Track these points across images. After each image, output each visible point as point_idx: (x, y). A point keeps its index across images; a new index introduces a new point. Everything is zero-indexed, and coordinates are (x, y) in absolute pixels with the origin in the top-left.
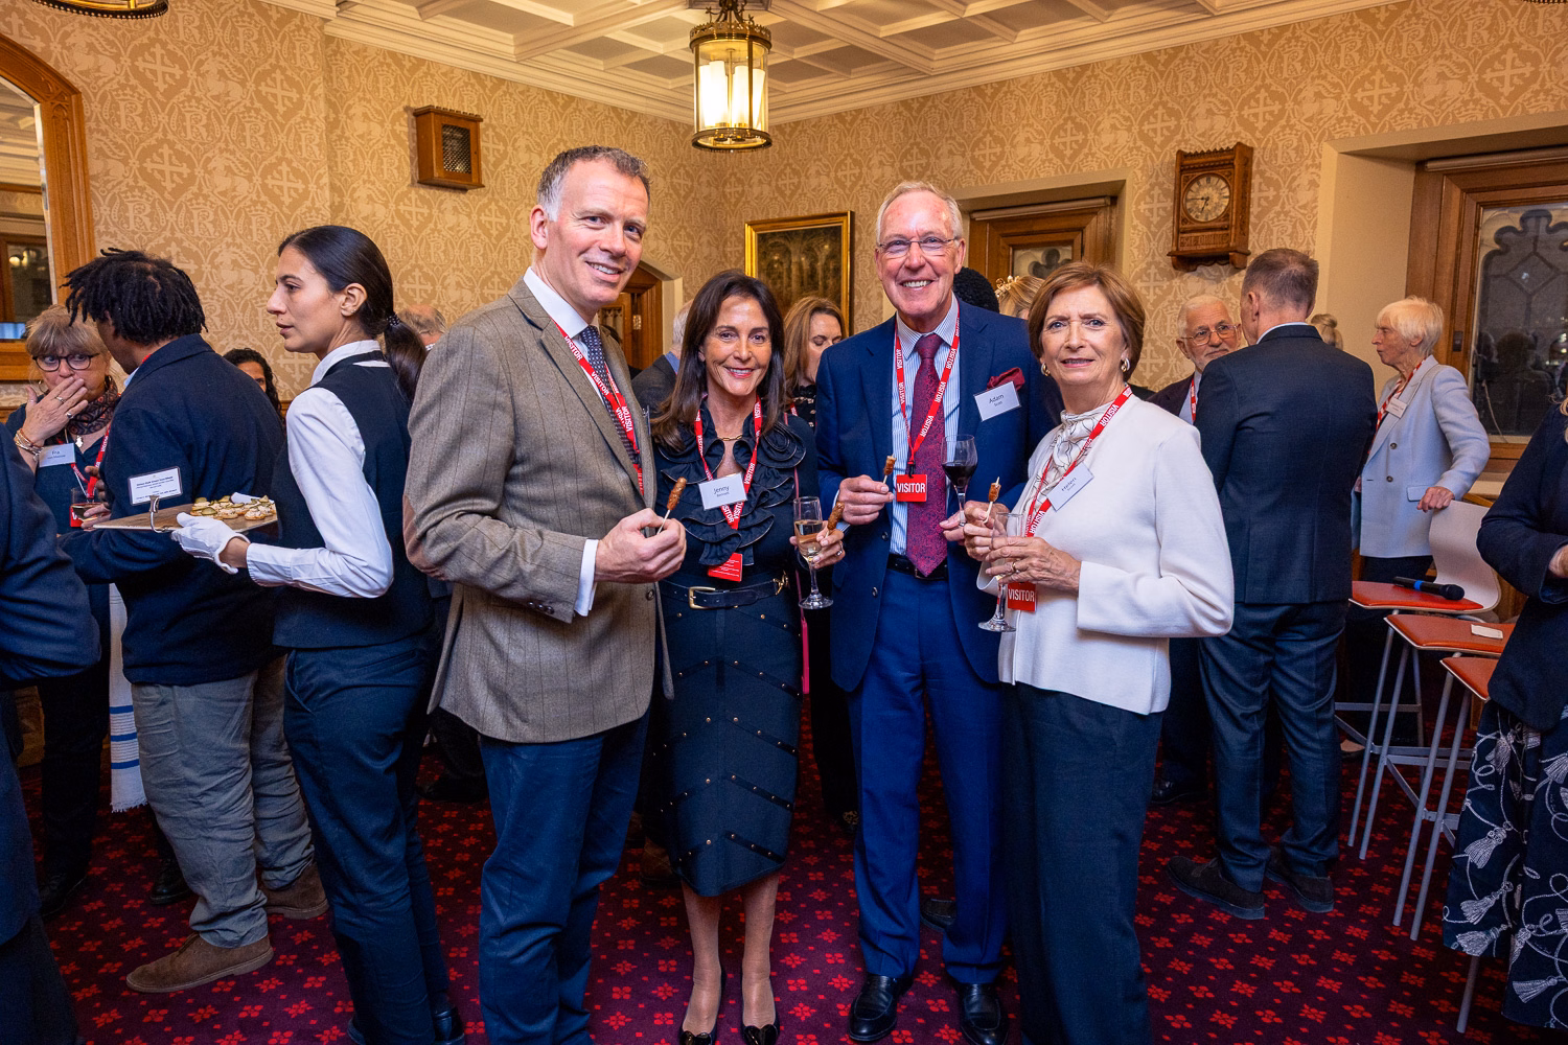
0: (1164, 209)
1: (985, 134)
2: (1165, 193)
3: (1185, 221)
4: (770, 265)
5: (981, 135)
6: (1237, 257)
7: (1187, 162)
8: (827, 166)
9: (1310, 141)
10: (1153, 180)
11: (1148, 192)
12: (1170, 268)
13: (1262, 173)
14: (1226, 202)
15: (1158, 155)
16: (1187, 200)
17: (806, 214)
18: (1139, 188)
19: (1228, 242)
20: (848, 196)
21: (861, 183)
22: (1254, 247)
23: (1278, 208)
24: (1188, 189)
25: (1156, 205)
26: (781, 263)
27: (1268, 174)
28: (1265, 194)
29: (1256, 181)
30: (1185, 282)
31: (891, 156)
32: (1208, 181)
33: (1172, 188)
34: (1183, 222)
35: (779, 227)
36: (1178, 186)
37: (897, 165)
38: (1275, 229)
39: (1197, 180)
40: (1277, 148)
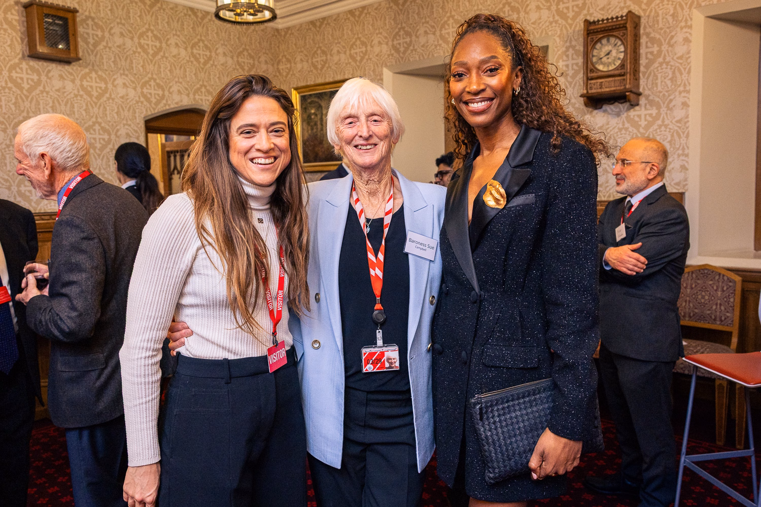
0: (577, 64)
1: (448, 18)
2: (576, 52)
3: (592, 71)
4: (309, 116)
5: (446, 19)
6: (632, 97)
7: (592, 27)
8: (344, 47)
9: (682, 9)
10: (568, 44)
11: (565, 53)
12: (583, 107)
13: (648, 35)
14: (622, 56)
15: (571, 25)
16: (593, 56)
17: (331, 80)
18: (558, 51)
19: (625, 85)
20: (359, 67)
21: (367, 57)
22: (644, 89)
23: (661, 60)
24: (594, 47)
25: (570, 62)
26: (316, 115)
27: (652, 35)
28: (650, 50)
29: (643, 40)
30: (594, 117)
31: (386, 38)
32: (608, 41)
33: (582, 49)
34: (590, 72)
35: (316, 90)
36: (586, 46)
37: (390, 43)
38: (659, 75)
39: (599, 40)
40: (658, 16)
